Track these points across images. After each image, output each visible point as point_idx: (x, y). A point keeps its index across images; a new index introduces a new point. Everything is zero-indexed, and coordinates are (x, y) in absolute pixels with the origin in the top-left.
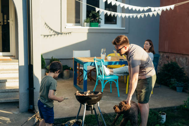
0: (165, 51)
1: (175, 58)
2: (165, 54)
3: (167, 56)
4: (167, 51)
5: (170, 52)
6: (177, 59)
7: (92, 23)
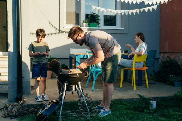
0: (166, 52)
1: (175, 57)
2: (165, 54)
3: (167, 56)
4: (167, 52)
5: (170, 51)
6: (177, 58)
7: (91, 24)
